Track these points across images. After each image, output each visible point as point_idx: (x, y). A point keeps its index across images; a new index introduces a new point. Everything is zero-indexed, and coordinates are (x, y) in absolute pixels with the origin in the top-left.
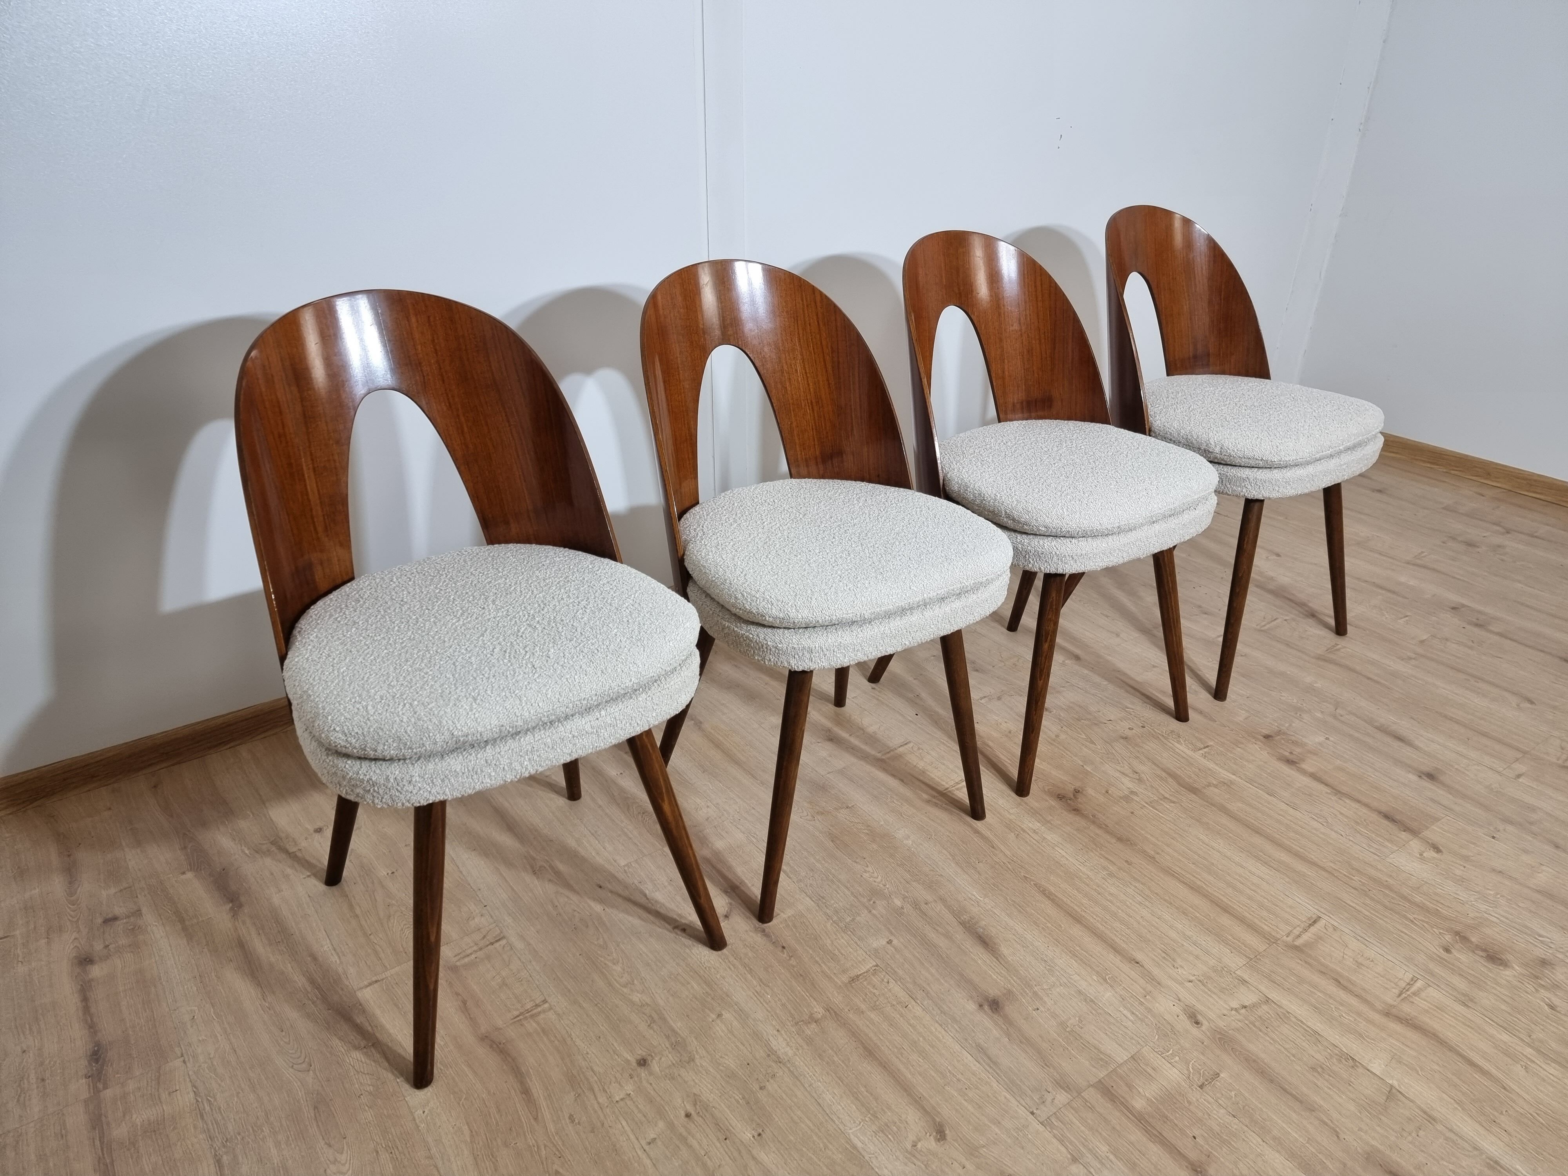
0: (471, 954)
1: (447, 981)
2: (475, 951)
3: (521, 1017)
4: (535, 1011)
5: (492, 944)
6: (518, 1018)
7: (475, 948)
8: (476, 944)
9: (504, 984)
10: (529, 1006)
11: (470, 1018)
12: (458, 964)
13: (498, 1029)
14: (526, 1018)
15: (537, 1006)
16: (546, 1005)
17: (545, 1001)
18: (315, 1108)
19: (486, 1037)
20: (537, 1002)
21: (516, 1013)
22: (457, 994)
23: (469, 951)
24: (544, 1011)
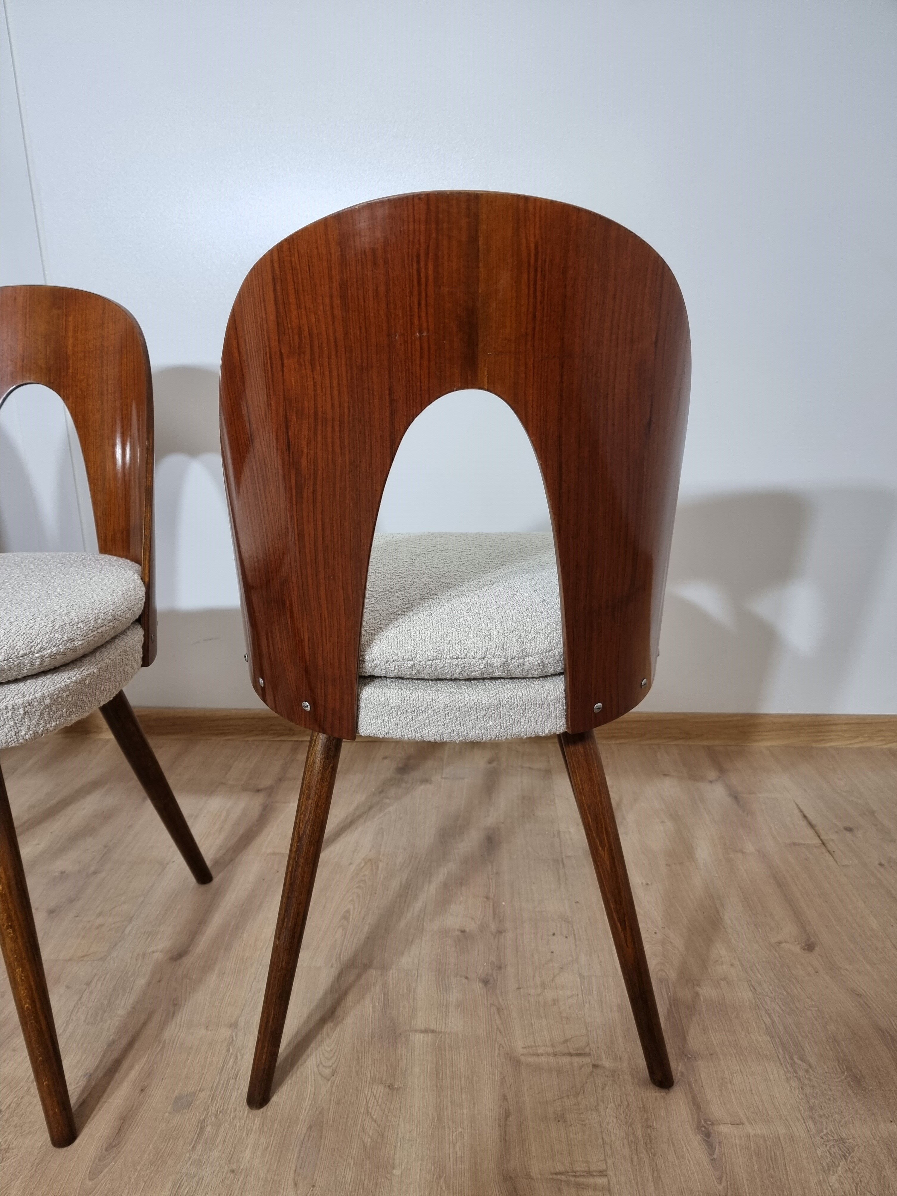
0: (542, 1055)
1: (501, 1073)
2: (548, 1054)
3: (563, 1178)
4: (583, 1180)
5: (570, 1054)
6: (559, 1177)
7: (550, 1050)
8: (553, 1046)
9: (560, 1118)
10: (579, 1167)
11: (505, 1139)
12: (523, 1059)
13: (529, 1177)
14: (568, 1183)
15: (590, 1174)
16: (601, 1181)
17: (602, 1173)
18: (310, 1127)
19: (511, 1177)
20: (591, 1170)
21: (559, 1168)
22: (505, 1098)
23: (541, 1051)
24: (595, 1188)
